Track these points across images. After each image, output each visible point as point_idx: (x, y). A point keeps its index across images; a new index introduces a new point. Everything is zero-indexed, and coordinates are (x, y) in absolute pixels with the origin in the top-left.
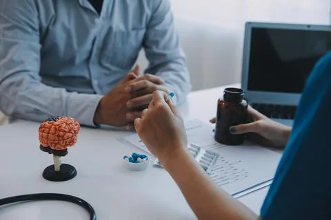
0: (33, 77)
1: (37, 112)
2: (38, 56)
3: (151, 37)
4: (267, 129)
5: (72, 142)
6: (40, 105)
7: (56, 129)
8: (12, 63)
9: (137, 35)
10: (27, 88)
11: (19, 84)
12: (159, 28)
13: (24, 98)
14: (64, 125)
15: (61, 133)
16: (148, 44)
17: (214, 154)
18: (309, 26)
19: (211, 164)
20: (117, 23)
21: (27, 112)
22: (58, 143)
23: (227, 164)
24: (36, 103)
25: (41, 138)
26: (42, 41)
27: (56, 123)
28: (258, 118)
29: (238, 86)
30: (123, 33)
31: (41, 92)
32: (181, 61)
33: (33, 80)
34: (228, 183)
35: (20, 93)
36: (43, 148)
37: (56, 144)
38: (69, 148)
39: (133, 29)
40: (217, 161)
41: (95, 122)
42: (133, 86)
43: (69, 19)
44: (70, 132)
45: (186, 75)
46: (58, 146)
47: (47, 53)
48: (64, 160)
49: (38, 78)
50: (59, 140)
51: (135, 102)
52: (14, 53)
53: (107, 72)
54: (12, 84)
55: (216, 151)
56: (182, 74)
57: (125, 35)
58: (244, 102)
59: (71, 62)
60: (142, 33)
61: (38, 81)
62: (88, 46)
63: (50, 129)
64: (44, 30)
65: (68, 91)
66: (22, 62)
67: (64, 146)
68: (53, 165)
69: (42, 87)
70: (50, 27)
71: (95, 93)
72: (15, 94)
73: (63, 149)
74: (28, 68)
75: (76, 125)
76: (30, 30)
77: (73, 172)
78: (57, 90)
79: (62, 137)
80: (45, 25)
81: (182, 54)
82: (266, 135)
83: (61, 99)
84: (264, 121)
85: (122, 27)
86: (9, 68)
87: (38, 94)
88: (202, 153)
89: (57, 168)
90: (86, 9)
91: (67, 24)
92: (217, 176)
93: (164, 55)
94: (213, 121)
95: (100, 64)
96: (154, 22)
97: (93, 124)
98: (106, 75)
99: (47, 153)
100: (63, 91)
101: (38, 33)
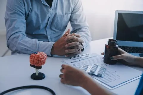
0: (23, 35)
1: (26, 50)
2: (25, 25)
3: (74, 17)
4: (127, 58)
5: (44, 63)
6: (27, 47)
7: (37, 57)
8: (14, 28)
10: (21, 40)
11: (18, 37)
13: (20, 44)
14: (41, 56)
15: (40, 59)
16: (72, 20)
17: (104, 68)
19: (103, 73)
20: (59, 12)
21: (22, 50)
23: (110, 73)
24: (25, 46)
25: (31, 61)
26: (26, 19)
27: (37, 55)
28: (123, 53)
29: (112, 38)
31: (27, 41)
32: (87, 28)
34: (111, 81)
35: (19, 42)
36: (31, 65)
37: (37, 64)
38: (42, 66)
39: (66, 14)
40: (106, 72)
41: (51, 54)
42: (68, 38)
43: (38, 10)
44: (43, 58)
48: (40, 71)
49: (25, 35)
50: (38, 62)
52: (15, 24)
53: (54, 32)
54: (15, 38)
55: (105, 67)
56: (88, 33)
57: (62, 16)
58: (117, 46)
59: (39, 28)
61: (26, 36)
62: (46, 21)
63: (35, 57)
64: (27, 14)
66: (19, 28)
68: (35, 73)
69: (27, 39)
70: (30, 13)
71: (49, 41)
72: (16, 42)
73: (40, 66)
75: (46, 55)
76: (21, 14)
77: (44, 76)
78: (34, 40)
79: (40, 61)
80: (27, 12)
81: (87, 25)
82: (126, 60)
83: (36, 44)
84: (126, 54)
85: (61, 13)
86: (13, 31)
87: (26, 42)
88: (99, 68)
89: (37, 74)
90: (45, 5)
91: (37, 12)
92: (106, 78)
93: (79, 25)
94: (103, 54)
95: (51, 29)
99: (33, 68)
100: (37, 40)
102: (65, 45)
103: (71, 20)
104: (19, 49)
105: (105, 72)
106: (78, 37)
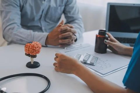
0: (18, 26)
1: (21, 40)
2: (20, 17)
3: (67, 9)
5: (38, 52)
7: (32, 47)
8: (9, 20)
9: (61, 8)
10: (16, 31)
11: (13, 29)
12: (70, 6)
13: (15, 34)
14: (35, 45)
15: (34, 48)
16: (66, 12)
18: (134, 4)
19: (95, 61)
21: (17, 40)
22: (33, 52)
23: (102, 62)
25: (26, 50)
26: (21, 11)
27: (32, 44)
30: (55, 8)
32: (80, 19)
33: (18, 27)
36: (26, 54)
37: (32, 53)
38: (37, 55)
39: (59, 6)
42: (61, 29)
43: (32, 2)
44: (38, 48)
45: (82, 25)
46: (33, 54)
47: (23, 16)
48: (35, 60)
49: (20, 26)
50: (33, 51)
51: (63, 36)
52: (10, 16)
53: (48, 24)
54: (10, 29)
56: (81, 24)
57: (56, 9)
59: (33, 20)
60: (63, 8)
63: (29, 46)
64: (22, 6)
65: (34, 31)
66: (13, 20)
67: (36, 54)
68: (31, 62)
70: (24, 5)
71: (43, 32)
72: (11, 33)
73: (35, 55)
74: (16, 22)
75: (40, 45)
76: (16, 6)
77: (39, 65)
78: (29, 31)
79: (35, 50)
80: (22, 4)
81: (80, 16)
83: (31, 35)
85: (55, 5)
87: (21, 33)
88: (91, 57)
89: (32, 63)
91: (31, 4)
93: (73, 17)
95: (45, 21)
96: (68, 3)
97: (45, 45)
98: (48, 25)
99: (28, 56)
100: (32, 31)
101: (19, 7)
102: (59, 35)
103: (64, 12)
104: (15, 40)
105: (97, 61)
106: (71, 27)
